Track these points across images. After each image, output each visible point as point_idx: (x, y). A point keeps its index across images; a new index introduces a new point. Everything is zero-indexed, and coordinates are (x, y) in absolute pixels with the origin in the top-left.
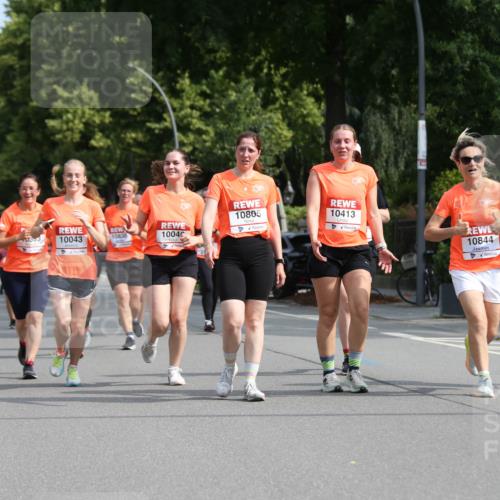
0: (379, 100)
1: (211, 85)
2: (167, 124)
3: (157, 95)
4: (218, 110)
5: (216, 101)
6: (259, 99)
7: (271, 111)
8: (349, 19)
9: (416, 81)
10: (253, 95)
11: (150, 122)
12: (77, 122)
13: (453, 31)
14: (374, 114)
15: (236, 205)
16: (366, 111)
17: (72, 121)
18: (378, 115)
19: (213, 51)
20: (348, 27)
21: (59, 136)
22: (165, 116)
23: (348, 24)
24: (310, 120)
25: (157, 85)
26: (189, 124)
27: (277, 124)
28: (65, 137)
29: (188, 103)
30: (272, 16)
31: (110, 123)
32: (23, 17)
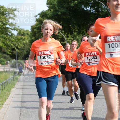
1: (74, 35)
2: (65, 43)
3: (63, 37)
22: (65, 41)
25: (63, 35)
29: (69, 39)
32: (38, 22)
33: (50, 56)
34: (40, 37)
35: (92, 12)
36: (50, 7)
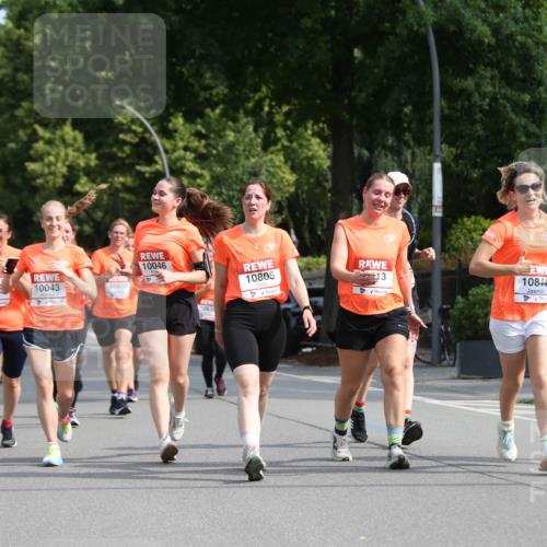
0: (390, 141)
1: (207, 125)
2: (159, 167)
3: (147, 135)
4: (214, 152)
5: (212, 142)
6: (259, 140)
7: (272, 153)
8: (357, 53)
9: (431, 121)
10: (253, 135)
11: (139, 164)
12: (59, 165)
13: (471, 66)
14: (386, 156)
15: (246, 267)
16: (376, 153)
17: (55, 165)
18: (390, 157)
19: (209, 88)
20: (357, 61)
21: (40, 181)
22: (157, 158)
23: (355, 58)
24: (315, 162)
25: (148, 124)
26: (183, 167)
27: (279, 167)
28: (47, 182)
29: (181, 144)
30: (272, 50)
31: (96, 166)
34: (12, 136)
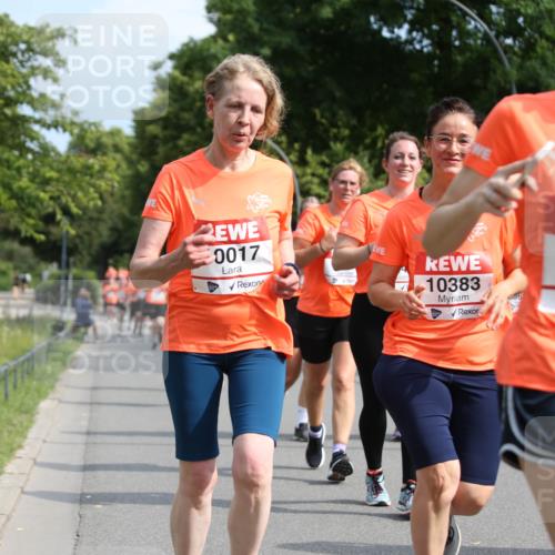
1: (331, 156)
6: (372, 169)
29: (310, 171)
33: (258, 247)
35: (418, 47)
36: (225, 24)
